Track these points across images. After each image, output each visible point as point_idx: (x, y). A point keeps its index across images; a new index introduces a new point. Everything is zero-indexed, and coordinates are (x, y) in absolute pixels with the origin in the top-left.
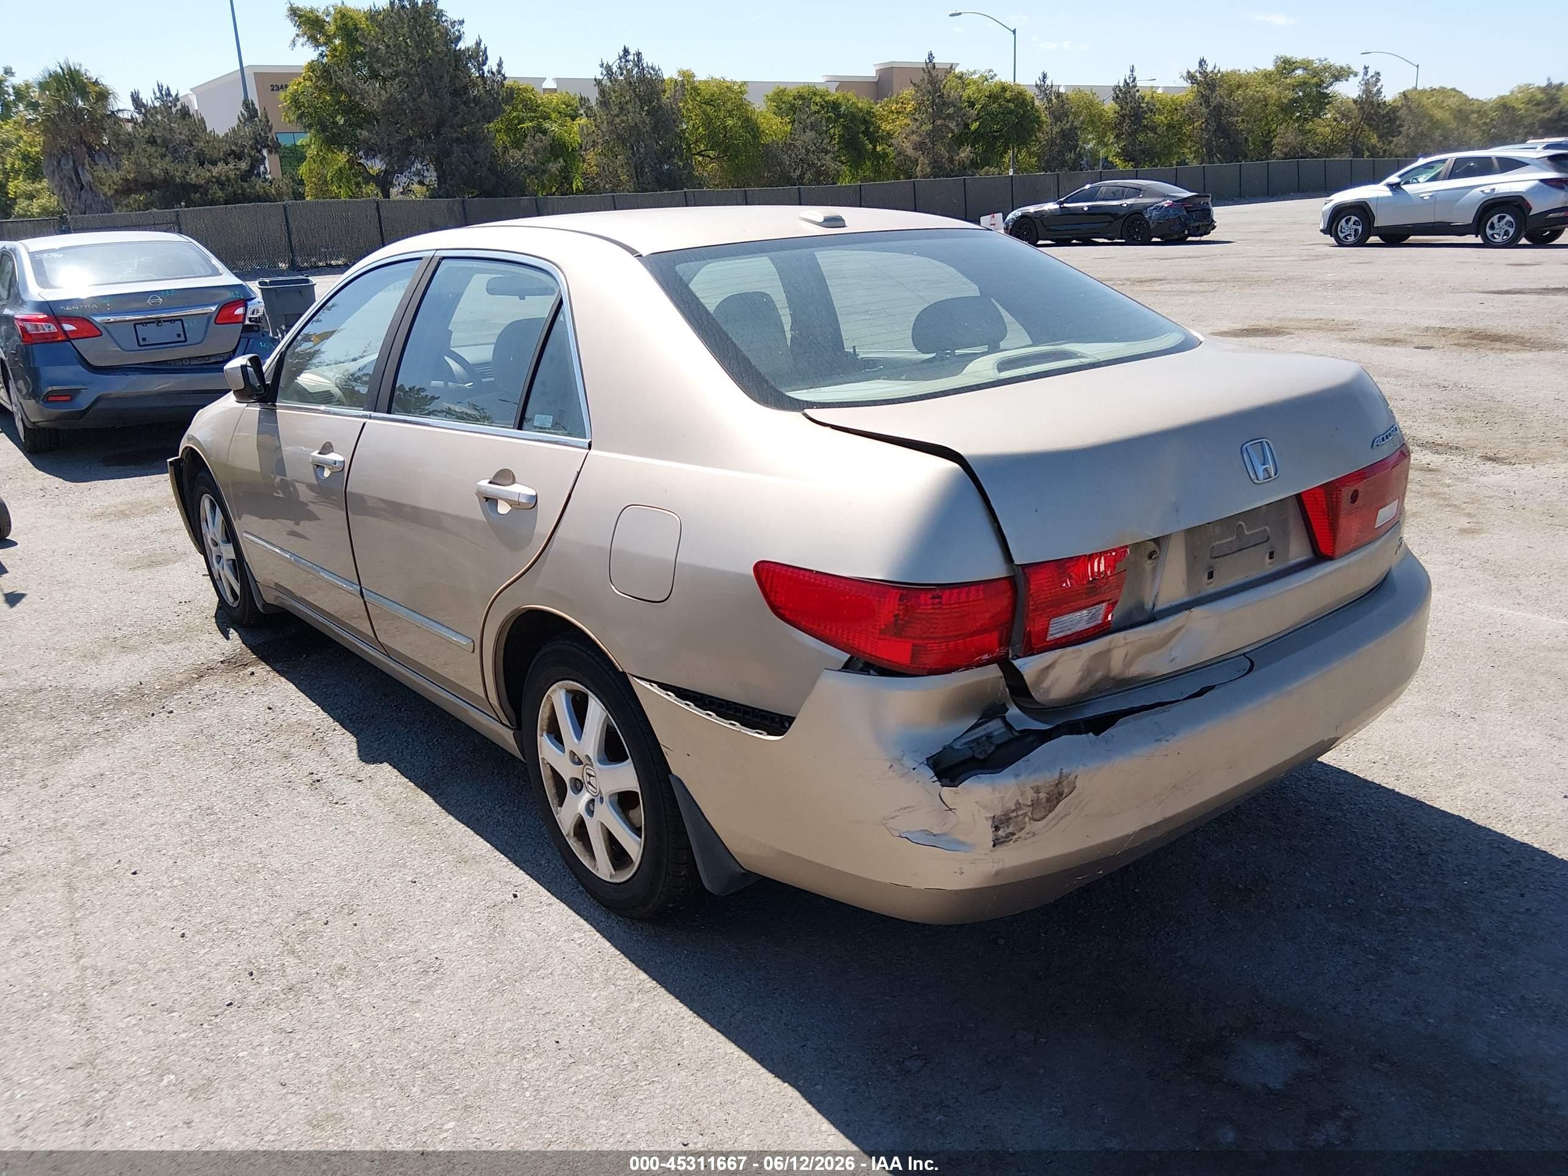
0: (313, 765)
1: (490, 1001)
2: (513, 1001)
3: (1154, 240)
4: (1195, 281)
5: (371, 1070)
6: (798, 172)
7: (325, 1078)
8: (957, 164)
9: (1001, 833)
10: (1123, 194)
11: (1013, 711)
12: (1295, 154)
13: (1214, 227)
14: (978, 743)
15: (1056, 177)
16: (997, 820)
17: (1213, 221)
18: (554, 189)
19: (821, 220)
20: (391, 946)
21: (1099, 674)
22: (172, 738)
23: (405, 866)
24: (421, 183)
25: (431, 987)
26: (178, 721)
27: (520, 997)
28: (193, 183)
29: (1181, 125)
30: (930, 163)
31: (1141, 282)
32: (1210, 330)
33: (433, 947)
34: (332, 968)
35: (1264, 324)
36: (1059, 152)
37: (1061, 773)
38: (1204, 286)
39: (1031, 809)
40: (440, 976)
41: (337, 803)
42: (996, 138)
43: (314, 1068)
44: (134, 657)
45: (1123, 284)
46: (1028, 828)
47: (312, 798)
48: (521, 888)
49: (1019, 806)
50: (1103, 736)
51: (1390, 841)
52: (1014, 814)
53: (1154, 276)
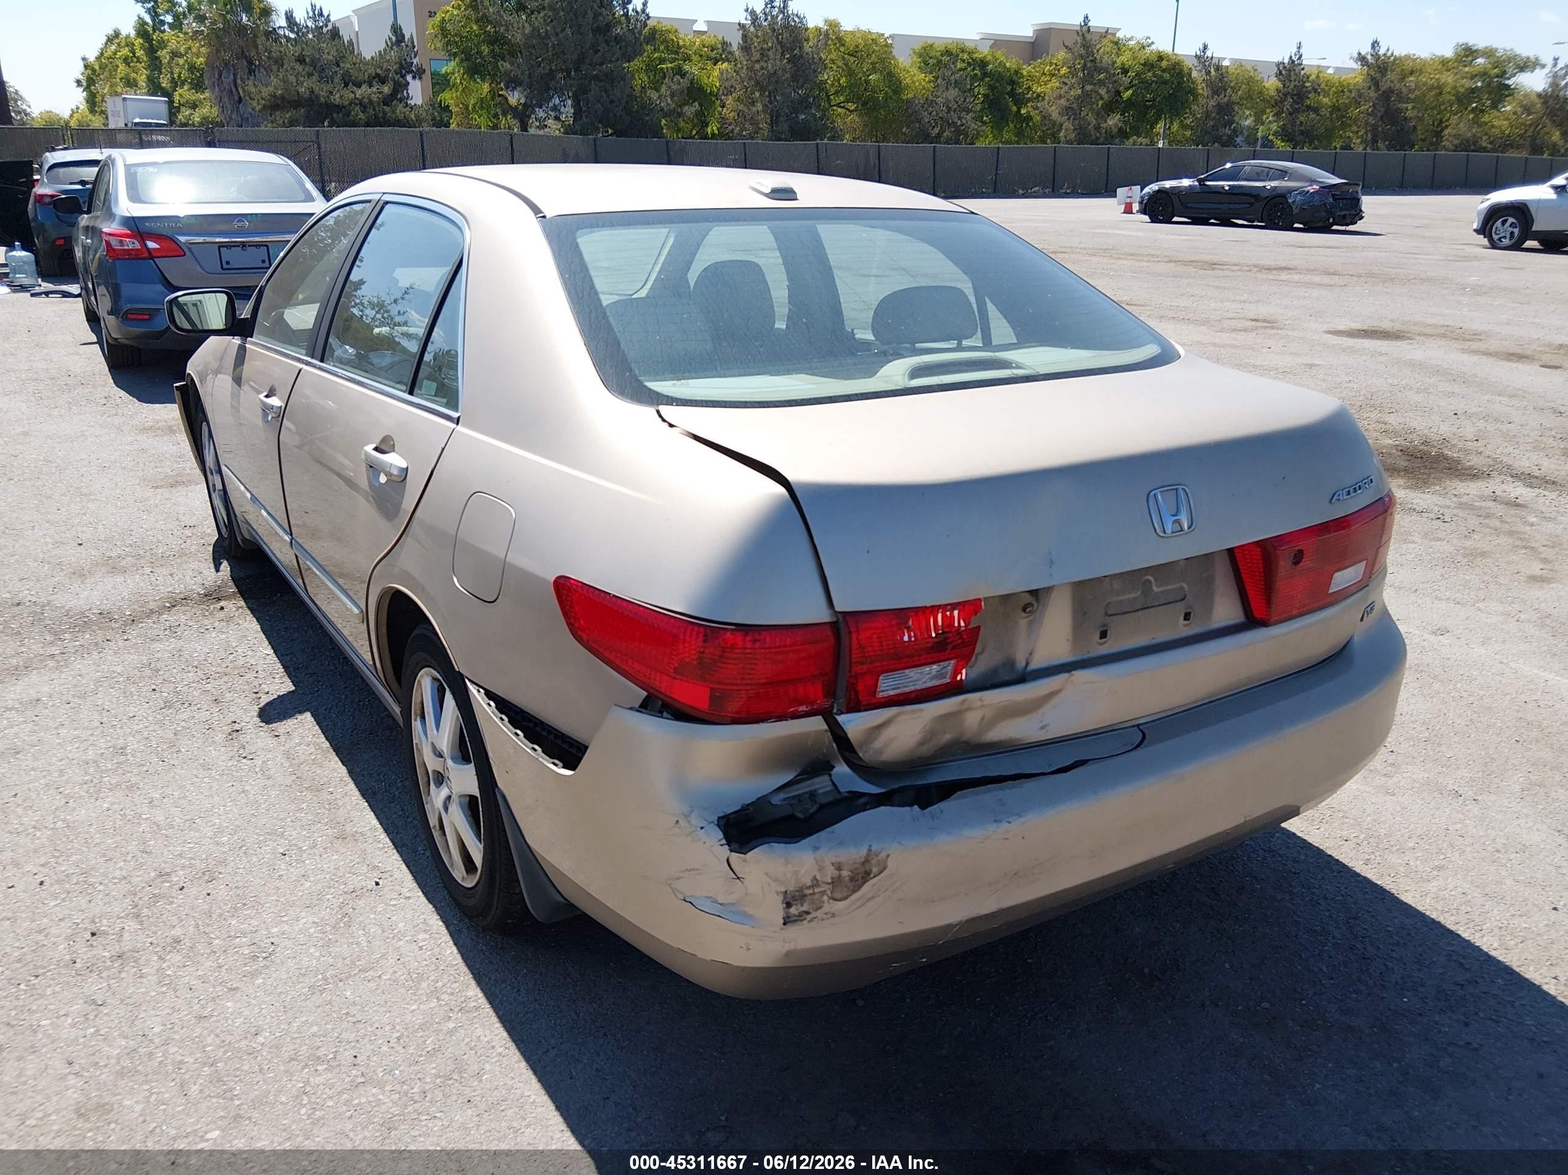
0: (239, 713)
1: (306, 1000)
2: (330, 1003)
3: (1296, 225)
4: (1327, 273)
5: (160, 1059)
6: (937, 130)
7: (113, 1061)
8: (1104, 131)
9: (793, 910)
10: (1267, 176)
11: (841, 769)
12: (1467, 146)
13: (1361, 218)
14: (800, 801)
15: (1206, 152)
16: (789, 896)
17: (1361, 211)
18: (694, 132)
19: (768, 191)
20: (233, 922)
21: (947, 737)
22: (119, 669)
23: (282, 835)
24: (557, 118)
25: (254, 975)
26: (132, 651)
27: (338, 998)
28: (337, 103)
29: (1347, 107)
30: (1075, 129)
31: (1269, 269)
32: (1325, 327)
33: (275, 930)
34: (168, 939)
35: (1386, 325)
36: (1213, 126)
37: (870, 850)
38: (1336, 279)
39: (831, 887)
40: (268, 964)
41: (245, 758)
42: (1148, 108)
43: (107, 1049)
44: (119, 579)
45: (1250, 271)
46: (826, 907)
47: (223, 749)
48: (386, 875)
49: (815, 883)
50: (930, 812)
51: (1334, 938)
52: (811, 891)
53: (1284, 265)
